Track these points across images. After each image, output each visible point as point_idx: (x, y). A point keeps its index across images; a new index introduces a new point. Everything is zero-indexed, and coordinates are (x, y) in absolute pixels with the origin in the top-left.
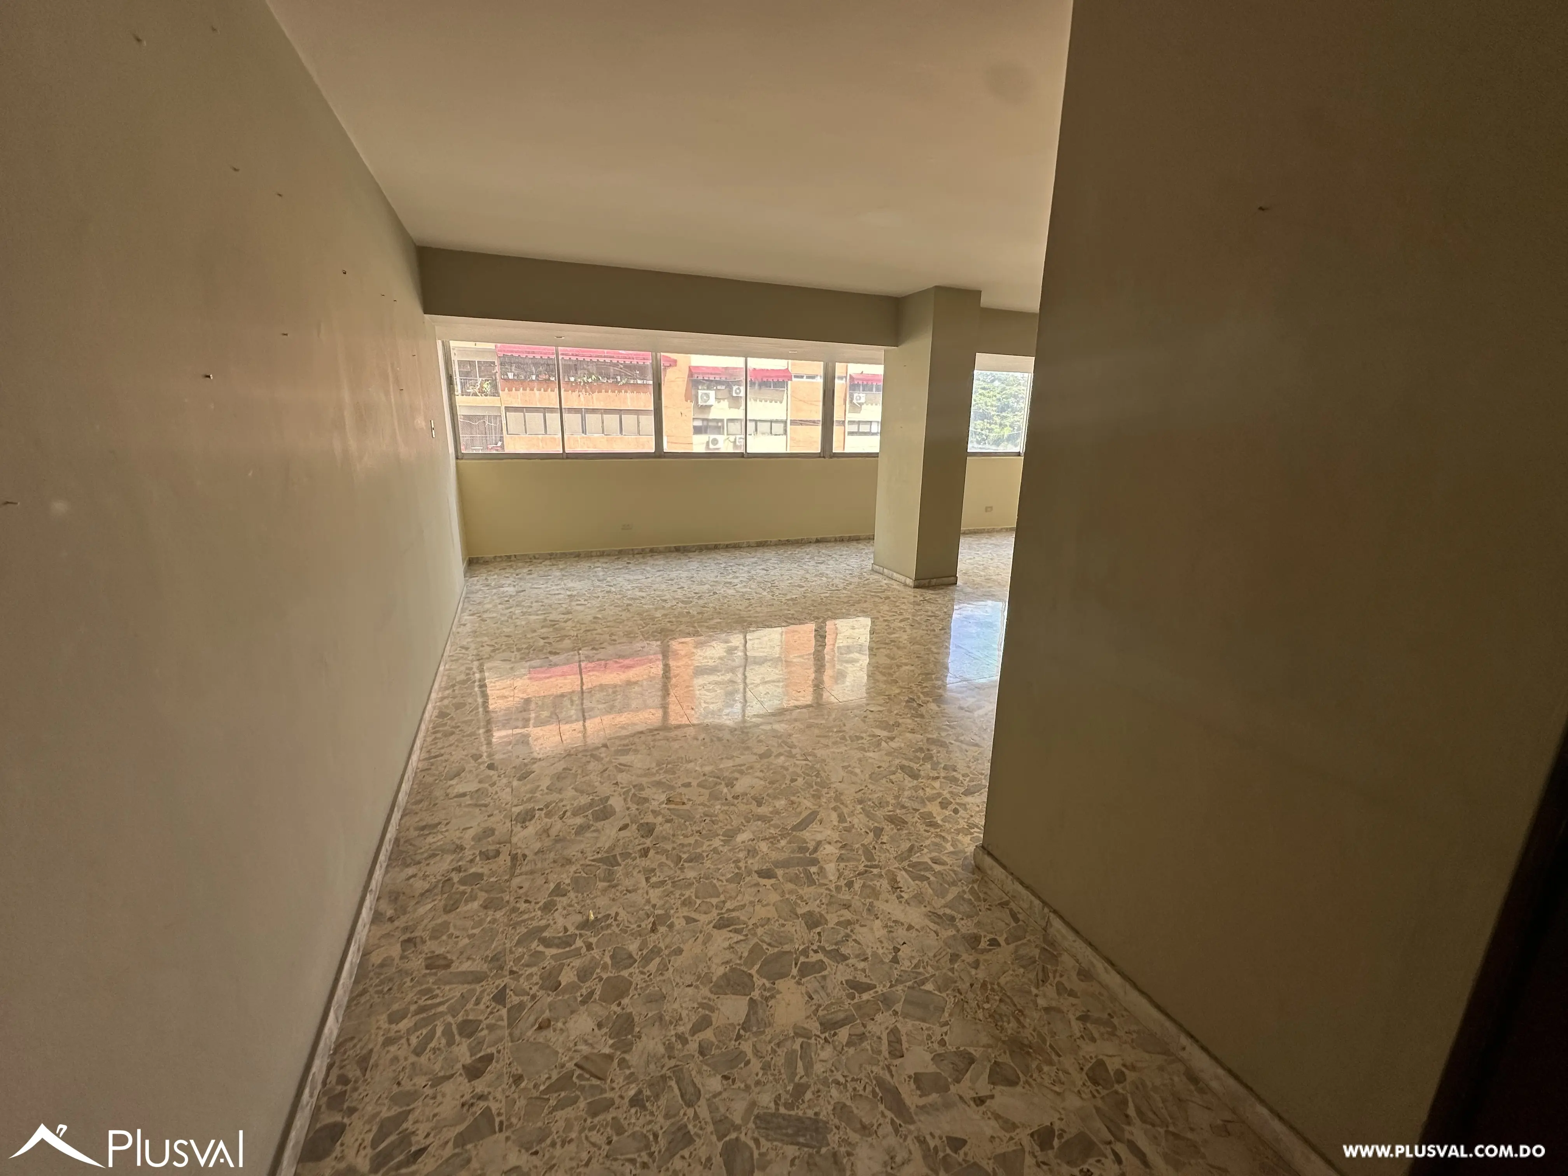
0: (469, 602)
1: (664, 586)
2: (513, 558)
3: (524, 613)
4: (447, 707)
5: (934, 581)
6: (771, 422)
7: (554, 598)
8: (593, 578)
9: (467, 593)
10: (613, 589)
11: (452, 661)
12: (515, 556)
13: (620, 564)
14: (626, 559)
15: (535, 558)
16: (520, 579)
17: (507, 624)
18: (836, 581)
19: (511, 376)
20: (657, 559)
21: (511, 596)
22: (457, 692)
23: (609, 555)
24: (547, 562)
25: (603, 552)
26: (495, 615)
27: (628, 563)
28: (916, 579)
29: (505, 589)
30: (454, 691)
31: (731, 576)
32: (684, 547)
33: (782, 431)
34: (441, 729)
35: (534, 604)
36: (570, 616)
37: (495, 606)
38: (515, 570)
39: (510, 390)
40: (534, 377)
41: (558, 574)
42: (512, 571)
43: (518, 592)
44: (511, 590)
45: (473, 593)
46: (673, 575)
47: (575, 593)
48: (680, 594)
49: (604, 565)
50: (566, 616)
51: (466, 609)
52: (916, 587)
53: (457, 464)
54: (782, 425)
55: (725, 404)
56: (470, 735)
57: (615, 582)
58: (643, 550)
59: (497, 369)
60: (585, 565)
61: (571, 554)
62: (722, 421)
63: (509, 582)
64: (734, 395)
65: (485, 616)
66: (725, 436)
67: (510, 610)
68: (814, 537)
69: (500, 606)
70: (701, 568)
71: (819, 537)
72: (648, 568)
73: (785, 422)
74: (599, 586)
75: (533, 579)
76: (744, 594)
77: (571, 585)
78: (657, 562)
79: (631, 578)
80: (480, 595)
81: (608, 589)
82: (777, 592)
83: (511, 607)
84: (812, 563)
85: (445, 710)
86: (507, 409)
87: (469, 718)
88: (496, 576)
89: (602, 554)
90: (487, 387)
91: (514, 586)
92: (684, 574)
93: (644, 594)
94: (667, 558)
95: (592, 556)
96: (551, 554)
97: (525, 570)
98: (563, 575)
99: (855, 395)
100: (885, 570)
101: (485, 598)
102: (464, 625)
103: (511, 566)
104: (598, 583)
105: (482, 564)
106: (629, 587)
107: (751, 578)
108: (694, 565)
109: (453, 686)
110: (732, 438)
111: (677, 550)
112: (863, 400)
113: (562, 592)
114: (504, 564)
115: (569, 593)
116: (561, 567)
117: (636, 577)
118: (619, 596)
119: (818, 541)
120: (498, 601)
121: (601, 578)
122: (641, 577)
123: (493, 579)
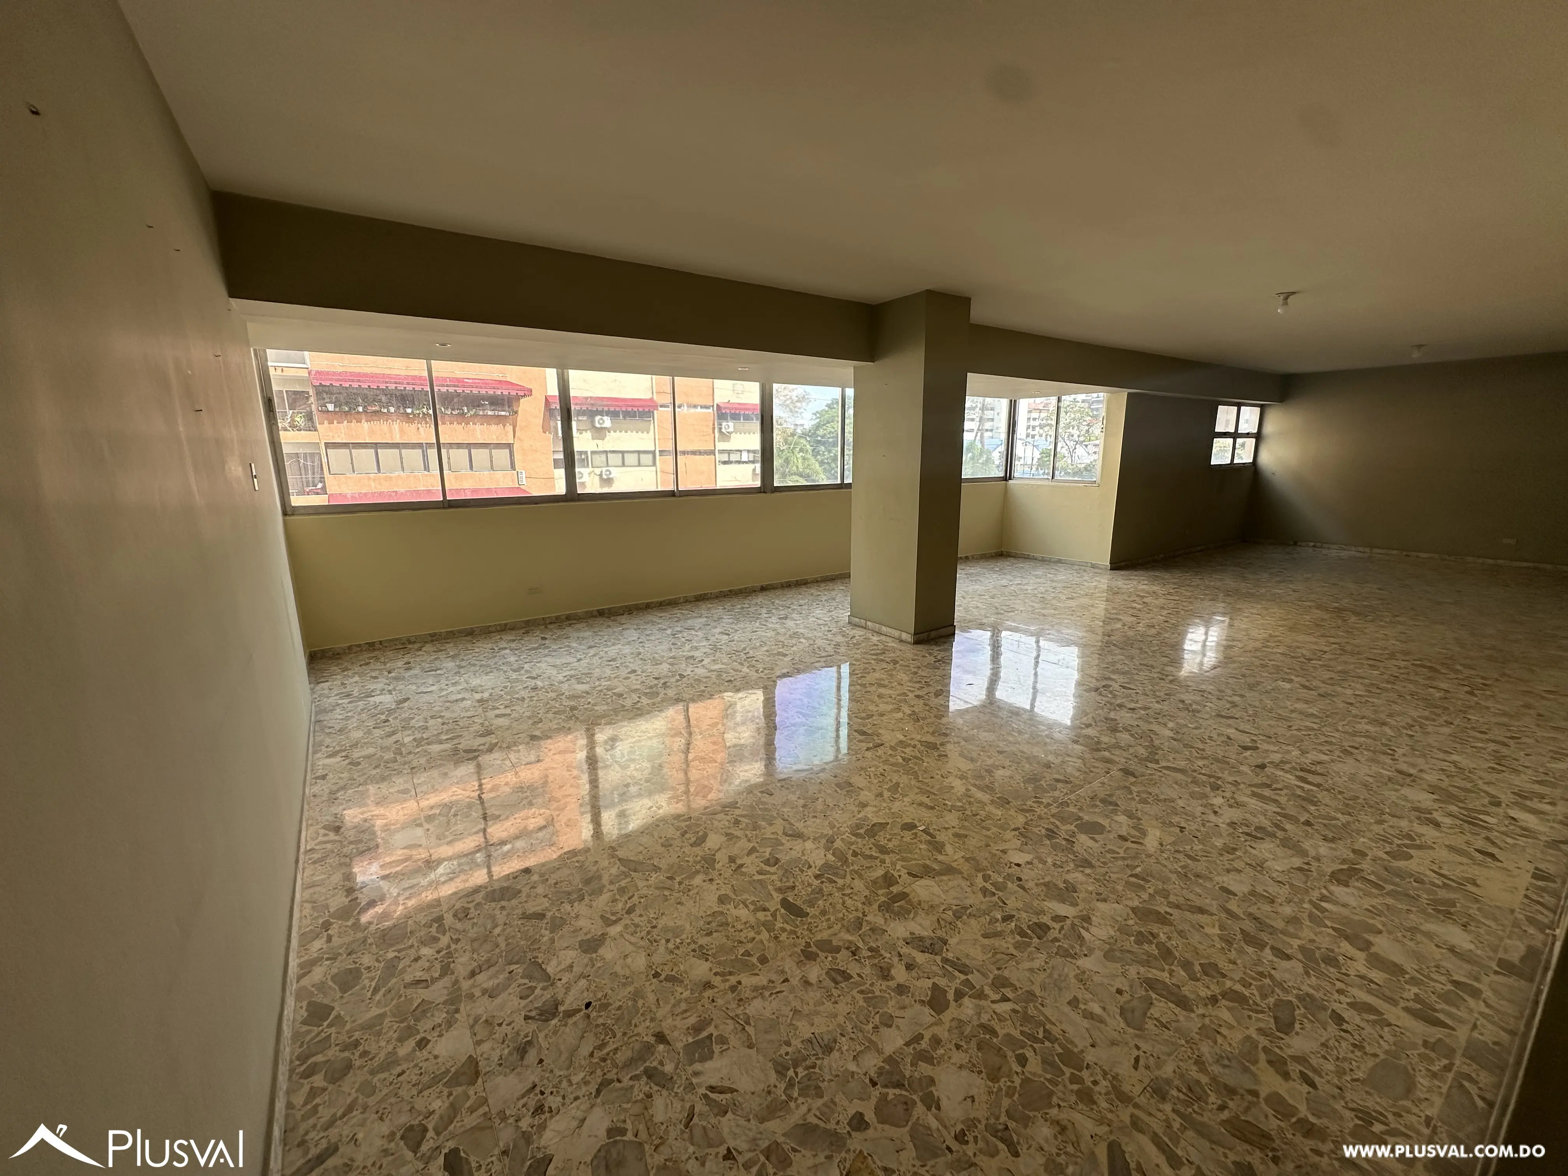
0: (322, 730)
1: (608, 672)
2: (377, 646)
3: (418, 742)
4: (321, 987)
5: (933, 634)
6: (639, 452)
7: (457, 708)
8: (505, 668)
9: (317, 713)
10: (539, 683)
11: (314, 862)
12: (381, 642)
13: (533, 641)
14: (538, 633)
15: (410, 642)
16: (396, 679)
17: (395, 766)
18: (819, 642)
19: (331, 407)
20: (579, 630)
21: (390, 711)
22: (336, 941)
23: (513, 629)
24: (428, 647)
25: (506, 625)
26: (371, 751)
27: (544, 639)
28: (915, 634)
29: (377, 699)
30: (329, 939)
31: (687, 647)
32: (609, 609)
33: (651, 463)
34: (320, 1058)
35: (431, 722)
36: (492, 739)
37: (369, 732)
38: (385, 663)
39: (331, 422)
40: (360, 409)
41: (450, 664)
42: (378, 666)
43: (400, 702)
44: (387, 700)
45: (325, 711)
46: (613, 651)
47: (486, 695)
48: (635, 682)
49: (513, 645)
50: (487, 739)
51: (321, 744)
52: (917, 642)
53: (285, 524)
54: (650, 456)
55: (588, 435)
56: (386, 1066)
57: (538, 671)
58: (557, 618)
59: (312, 400)
60: (483, 647)
61: (460, 632)
62: (586, 453)
63: (380, 686)
64: (598, 425)
65: (356, 754)
66: (590, 469)
67: (394, 738)
68: (758, 585)
69: (378, 733)
70: (643, 639)
71: (764, 584)
72: (574, 645)
73: (654, 453)
74: (517, 680)
75: (416, 676)
76: (719, 673)
77: (475, 682)
78: (582, 634)
79: (558, 662)
80: (338, 714)
81: (532, 683)
82: (760, 666)
83: (394, 733)
84: (774, 619)
85: (320, 998)
86: (328, 445)
87: (375, 1011)
88: (357, 678)
89: (504, 629)
90: (300, 420)
91: (390, 692)
92: (627, 650)
93: (585, 687)
94: (592, 626)
95: (490, 632)
96: (432, 635)
97: (400, 664)
98: (460, 667)
99: (724, 424)
100: (869, 623)
101: (347, 718)
102: (324, 777)
103: (377, 659)
104: (514, 676)
105: (330, 658)
106: (560, 677)
107: (715, 648)
108: (632, 634)
109: (326, 926)
110: (598, 471)
111: (601, 613)
112: (731, 429)
113: (467, 695)
114: (366, 655)
115: (478, 696)
116: (451, 653)
117: (564, 661)
118: (553, 695)
119: (763, 589)
120: (371, 723)
121: (515, 666)
122: (571, 660)
123: (354, 682)
